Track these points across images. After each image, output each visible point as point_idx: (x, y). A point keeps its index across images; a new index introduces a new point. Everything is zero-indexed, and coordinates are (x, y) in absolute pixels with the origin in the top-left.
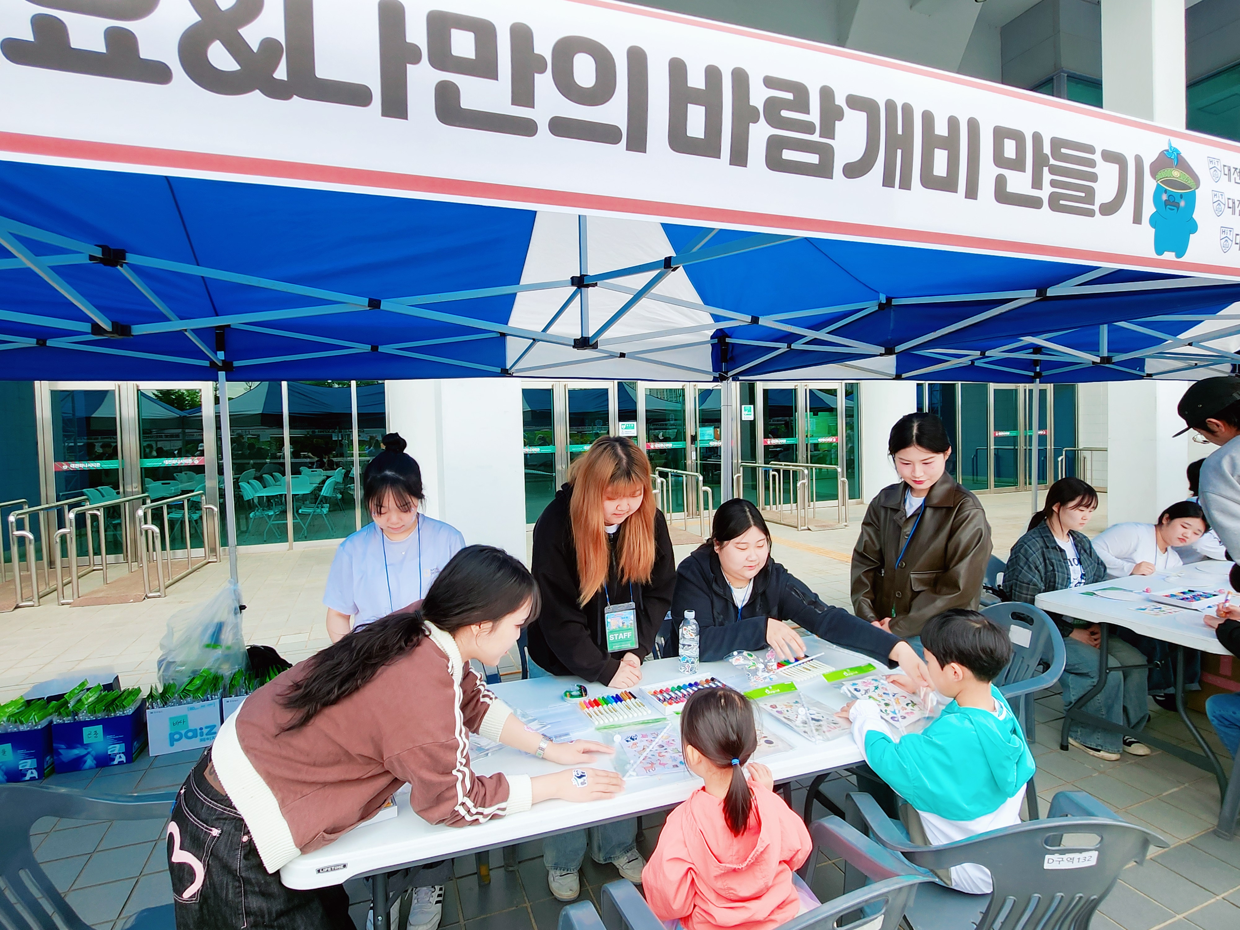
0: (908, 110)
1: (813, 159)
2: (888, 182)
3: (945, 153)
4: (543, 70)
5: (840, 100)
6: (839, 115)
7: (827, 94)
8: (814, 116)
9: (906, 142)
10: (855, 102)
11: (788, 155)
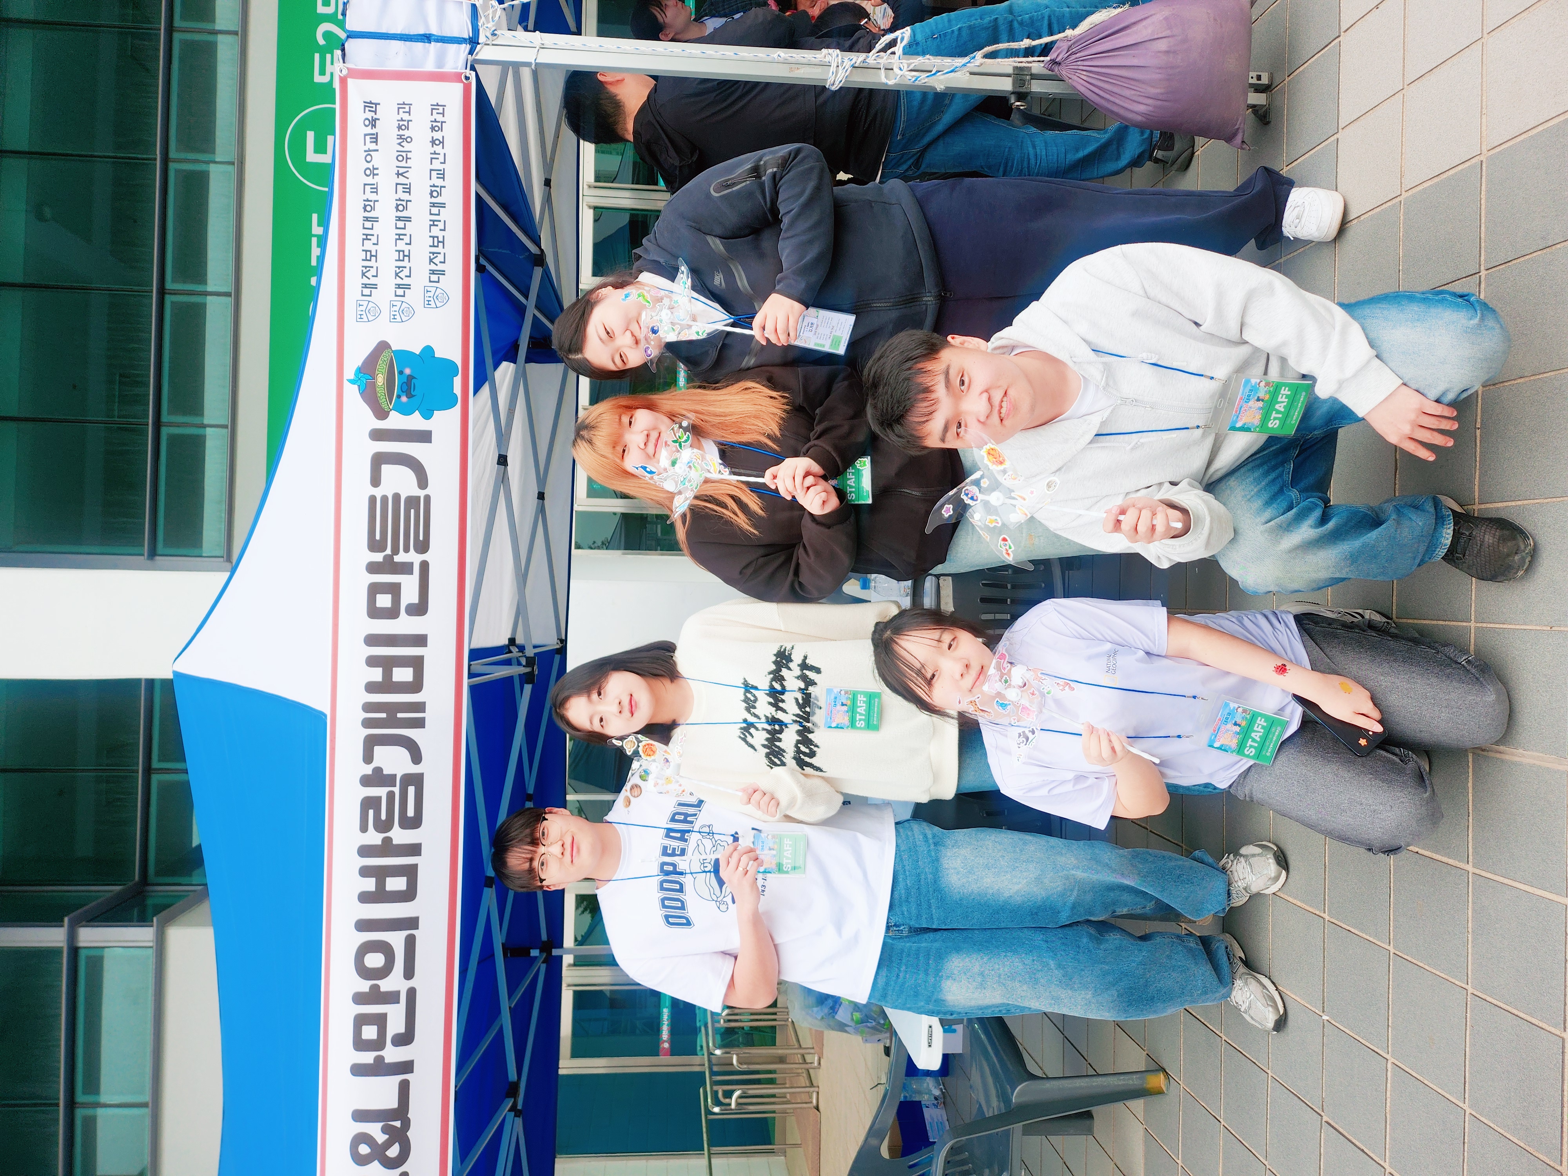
0: (369, 707)
1: (411, 790)
2: (419, 724)
3: (396, 670)
4: (378, 987)
5: (368, 770)
6: (378, 770)
7: (366, 781)
8: (381, 792)
9: (392, 709)
10: (368, 758)
11: (411, 813)
